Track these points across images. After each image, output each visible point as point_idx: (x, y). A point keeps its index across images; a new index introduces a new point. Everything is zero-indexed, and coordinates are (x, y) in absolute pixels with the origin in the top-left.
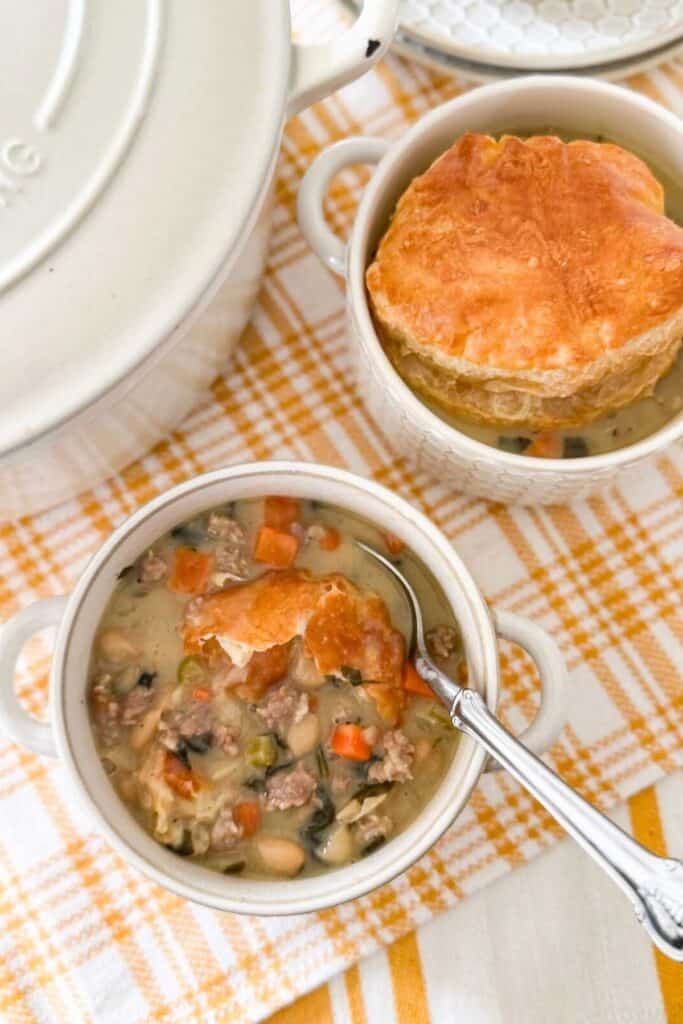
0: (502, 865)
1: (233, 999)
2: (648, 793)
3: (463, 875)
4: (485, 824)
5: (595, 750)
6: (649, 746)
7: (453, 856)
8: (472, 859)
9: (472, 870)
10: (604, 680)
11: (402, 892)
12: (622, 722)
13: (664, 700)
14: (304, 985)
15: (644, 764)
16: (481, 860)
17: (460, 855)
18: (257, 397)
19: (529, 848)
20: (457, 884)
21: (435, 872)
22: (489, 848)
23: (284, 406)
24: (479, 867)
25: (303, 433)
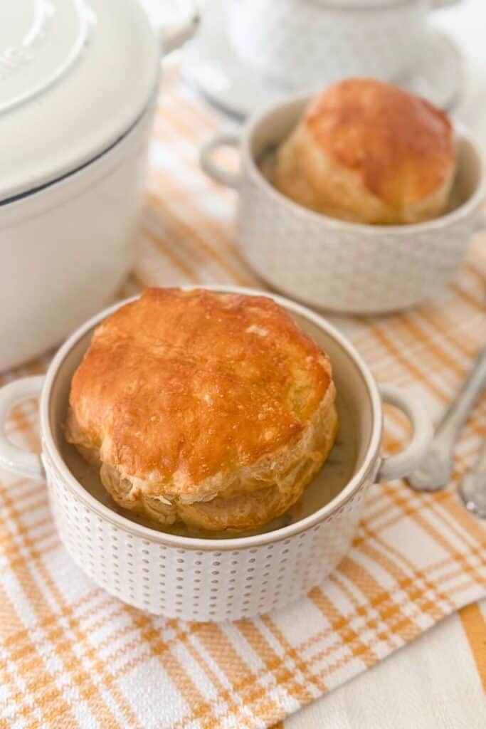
0: (358, 665)
3: (324, 673)
4: (340, 631)
7: (314, 658)
8: (331, 660)
9: (331, 669)
11: (270, 689)
13: (476, 545)
16: (338, 661)
17: (320, 657)
20: (320, 680)
21: (299, 671)
22: (345, 650)
24: (338, 666)
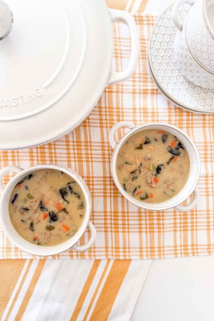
1: (10, 253)
2: (100, 260)
5: (97, 248)
6: (106, 253)
10: (106, 237)
12: (104, 246)
13: (114, 246)
14: (24, 257)
15: (103, 255)
18: (74, 149)
19: (75, 257)
20: (60, 256)
23: (78, 154)
25: (79, 161)
